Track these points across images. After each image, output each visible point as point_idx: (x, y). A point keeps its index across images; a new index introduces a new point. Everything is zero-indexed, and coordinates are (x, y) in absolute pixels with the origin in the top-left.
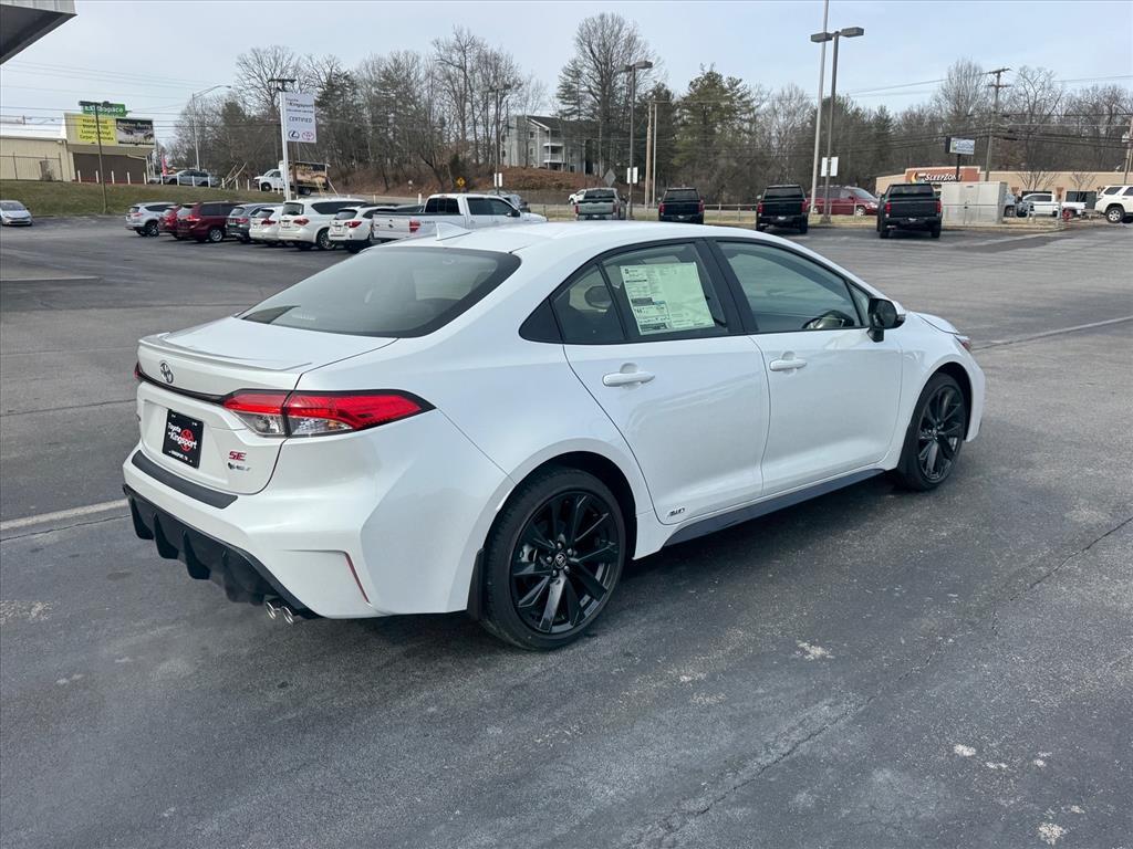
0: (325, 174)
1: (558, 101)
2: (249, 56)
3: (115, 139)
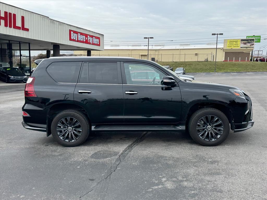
3: (239, 46)
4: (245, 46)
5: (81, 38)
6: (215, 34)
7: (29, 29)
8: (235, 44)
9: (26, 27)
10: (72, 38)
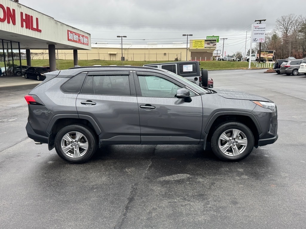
0: (273, 54)
2: (280, 19)
3: (204, 46)
4: (209, 46)
5: (76, 38)
6: (185, 35)
7: (41, 30)
8: (200, 44)
9: (39, 28)
10: (70, 38)
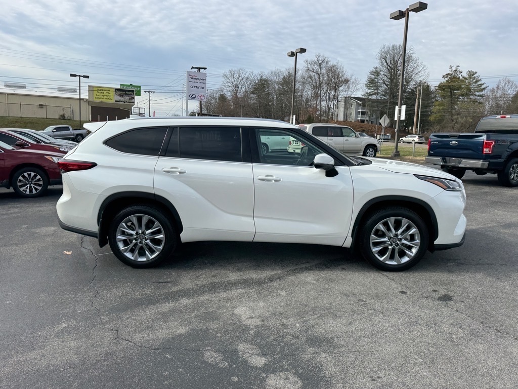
1: (365, 88)
3: (113, 99)
4: (122, 99)
6: (75, 76)
8: (106, 94)
